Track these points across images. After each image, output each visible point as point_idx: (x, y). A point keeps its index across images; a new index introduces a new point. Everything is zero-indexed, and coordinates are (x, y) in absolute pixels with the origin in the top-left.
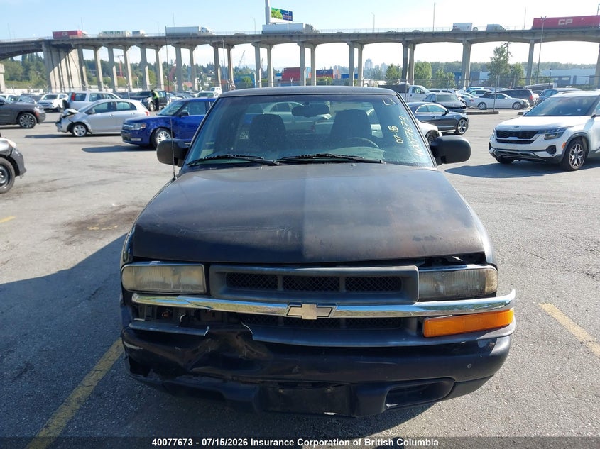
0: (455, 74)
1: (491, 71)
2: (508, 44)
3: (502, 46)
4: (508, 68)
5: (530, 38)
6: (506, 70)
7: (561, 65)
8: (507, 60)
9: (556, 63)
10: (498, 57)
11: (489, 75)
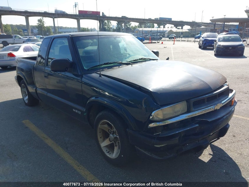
0: (23, 30)
1: (38, 29)
2: (43, 18)
3: (40, 19)
4: (45, 28)
5: (52, 16)
6: (44, 28)
7: (63, 27)
8: (44, 25)
9: (61, 27)
10: (40, 23)
11: (38, 31)
